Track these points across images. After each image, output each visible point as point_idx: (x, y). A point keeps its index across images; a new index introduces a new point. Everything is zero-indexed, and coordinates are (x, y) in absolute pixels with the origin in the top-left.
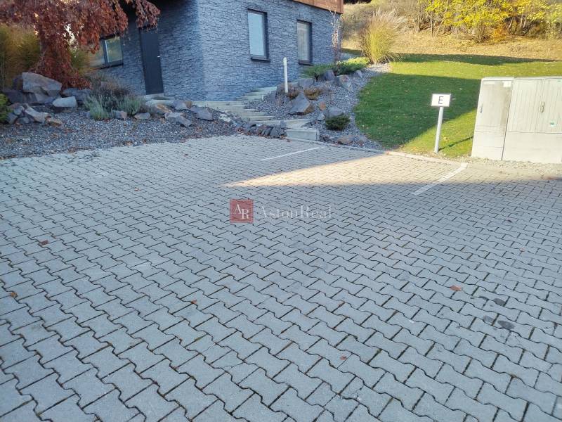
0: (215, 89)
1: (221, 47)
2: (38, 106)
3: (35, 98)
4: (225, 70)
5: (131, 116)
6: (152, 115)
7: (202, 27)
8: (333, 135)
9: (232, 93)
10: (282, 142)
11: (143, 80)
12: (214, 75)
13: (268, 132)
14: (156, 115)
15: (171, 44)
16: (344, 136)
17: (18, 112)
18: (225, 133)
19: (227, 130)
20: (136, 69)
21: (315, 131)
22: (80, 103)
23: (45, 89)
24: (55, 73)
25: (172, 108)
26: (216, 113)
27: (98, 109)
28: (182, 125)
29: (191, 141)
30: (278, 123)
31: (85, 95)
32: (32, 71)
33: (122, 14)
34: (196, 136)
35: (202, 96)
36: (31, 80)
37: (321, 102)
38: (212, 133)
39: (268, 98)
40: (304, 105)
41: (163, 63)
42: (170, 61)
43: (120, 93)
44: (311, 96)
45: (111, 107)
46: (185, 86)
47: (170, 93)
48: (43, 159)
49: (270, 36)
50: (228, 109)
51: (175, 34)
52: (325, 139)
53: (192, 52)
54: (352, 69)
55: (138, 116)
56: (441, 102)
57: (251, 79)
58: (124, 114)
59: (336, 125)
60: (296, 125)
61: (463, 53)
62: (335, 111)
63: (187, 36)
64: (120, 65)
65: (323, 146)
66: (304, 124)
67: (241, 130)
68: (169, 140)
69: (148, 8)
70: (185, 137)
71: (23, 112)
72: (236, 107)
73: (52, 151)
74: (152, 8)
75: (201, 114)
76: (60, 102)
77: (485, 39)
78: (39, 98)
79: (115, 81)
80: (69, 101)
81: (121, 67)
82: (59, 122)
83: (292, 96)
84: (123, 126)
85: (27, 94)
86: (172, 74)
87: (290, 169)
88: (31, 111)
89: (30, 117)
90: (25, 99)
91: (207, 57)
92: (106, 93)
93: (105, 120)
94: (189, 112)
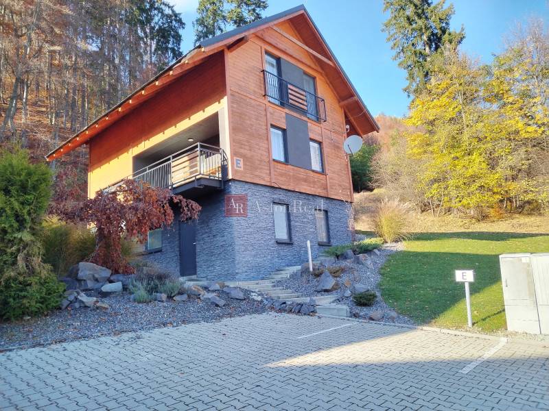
0: (244, 270)
1: (251, 233)
2: (87, 291)
3: (86, 284)
4: (253, 253)
5: (170, 297)
6: (189, 296)
7: (235, 218)
8: (364, 311)
9: (260, 273)
10: (314, 319)
11: (178, 264)
12: (244, 257)
13: (299, 310)
14: (193, 296)
15: (206, 232)
16: (373, 312)
17: (72, 298)
18: (256, 311)
19: (258, 308)
20: (173, 254)
21: (344, 308)
22: (125, 288)
23: (96, 276)
24: (106, 262)
25: (206, 288)
26: (247, 292)
27: (141, 292)
28: (217, 305)
29: (226, 321)
30: (307, 300)
31: (130, 280)
32: (87, 261)
33: (169, 211)
34: (230, 315)
35: (233, 276)
36: (86, 269)
37: (345, 279)
38: (245, 312)
39: (293, 276)
40: (330, 283)
41: (198, 249)
42: (205, 247)
43: (161, 277)
44: (335, 274)
45: (153, 290)
46: (217, 268)
47: (202, 276)
48: (90, 342)
49: (292, 223)
50: (259, 288)
51: (211, 225)
52: (356, 316)
53: (225, 238)
54: (370, 248)
55: (177, 298)
56: (465, 277)
57: (276, 260)
58: (164, 296)
59: (364, 300)
60: (324, 301)
61: (467, 231)
62: (361, 287)
63: (222, 226)
64: (159, 251)
65: (354, 323)
66: (332, 300)
67: (272, 308)
68: (206, 320)
69: (192, 206)
70: (220, 317)
71: (76, 298)
72: (266, 285)
73: (99, 334)
74: (195, 205)
75: (235, 294)
76: (108, 287)
77: (484, 217)
78: (90, 284)
79: (156, 266)
80: (116, 286)
81: (159, 253)
82: (106, 306)
83: (317, 274)
84: (162, 308)
85: (79, 281)
86: (205, 258)
87: (329, 347)
88: (83, 297)
89: (81, 302)
90: (78, 285)
91: (238, 242)
92: (150, 277)
93: (147, 302)
94: (222, 292)
